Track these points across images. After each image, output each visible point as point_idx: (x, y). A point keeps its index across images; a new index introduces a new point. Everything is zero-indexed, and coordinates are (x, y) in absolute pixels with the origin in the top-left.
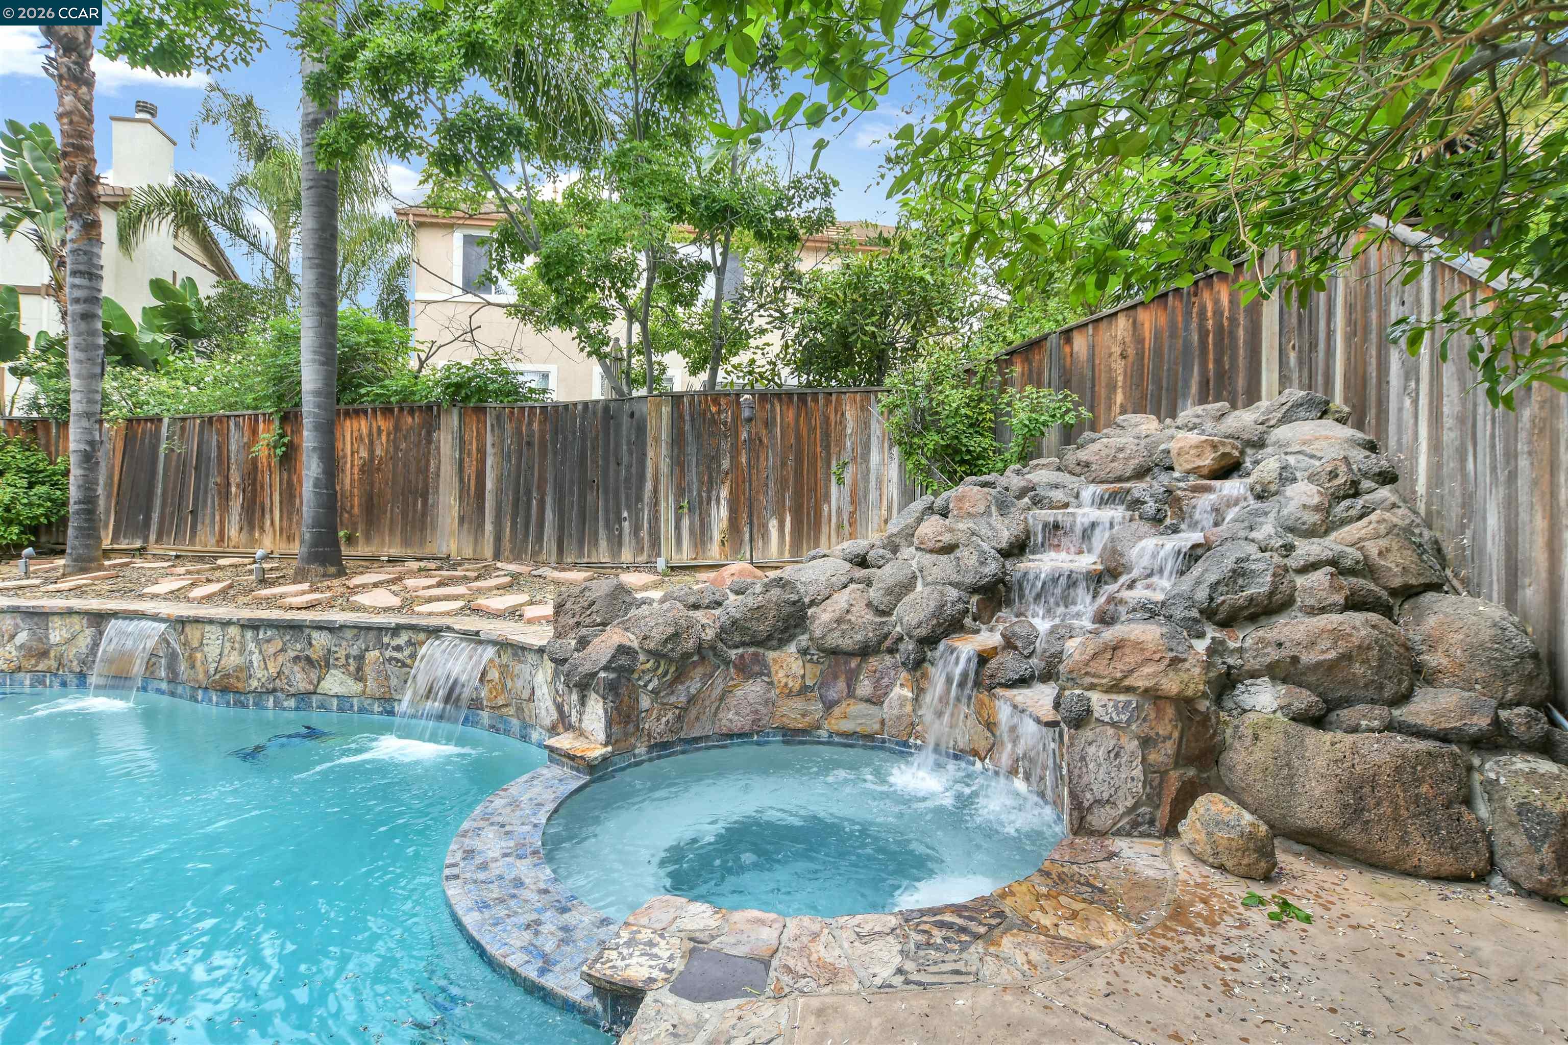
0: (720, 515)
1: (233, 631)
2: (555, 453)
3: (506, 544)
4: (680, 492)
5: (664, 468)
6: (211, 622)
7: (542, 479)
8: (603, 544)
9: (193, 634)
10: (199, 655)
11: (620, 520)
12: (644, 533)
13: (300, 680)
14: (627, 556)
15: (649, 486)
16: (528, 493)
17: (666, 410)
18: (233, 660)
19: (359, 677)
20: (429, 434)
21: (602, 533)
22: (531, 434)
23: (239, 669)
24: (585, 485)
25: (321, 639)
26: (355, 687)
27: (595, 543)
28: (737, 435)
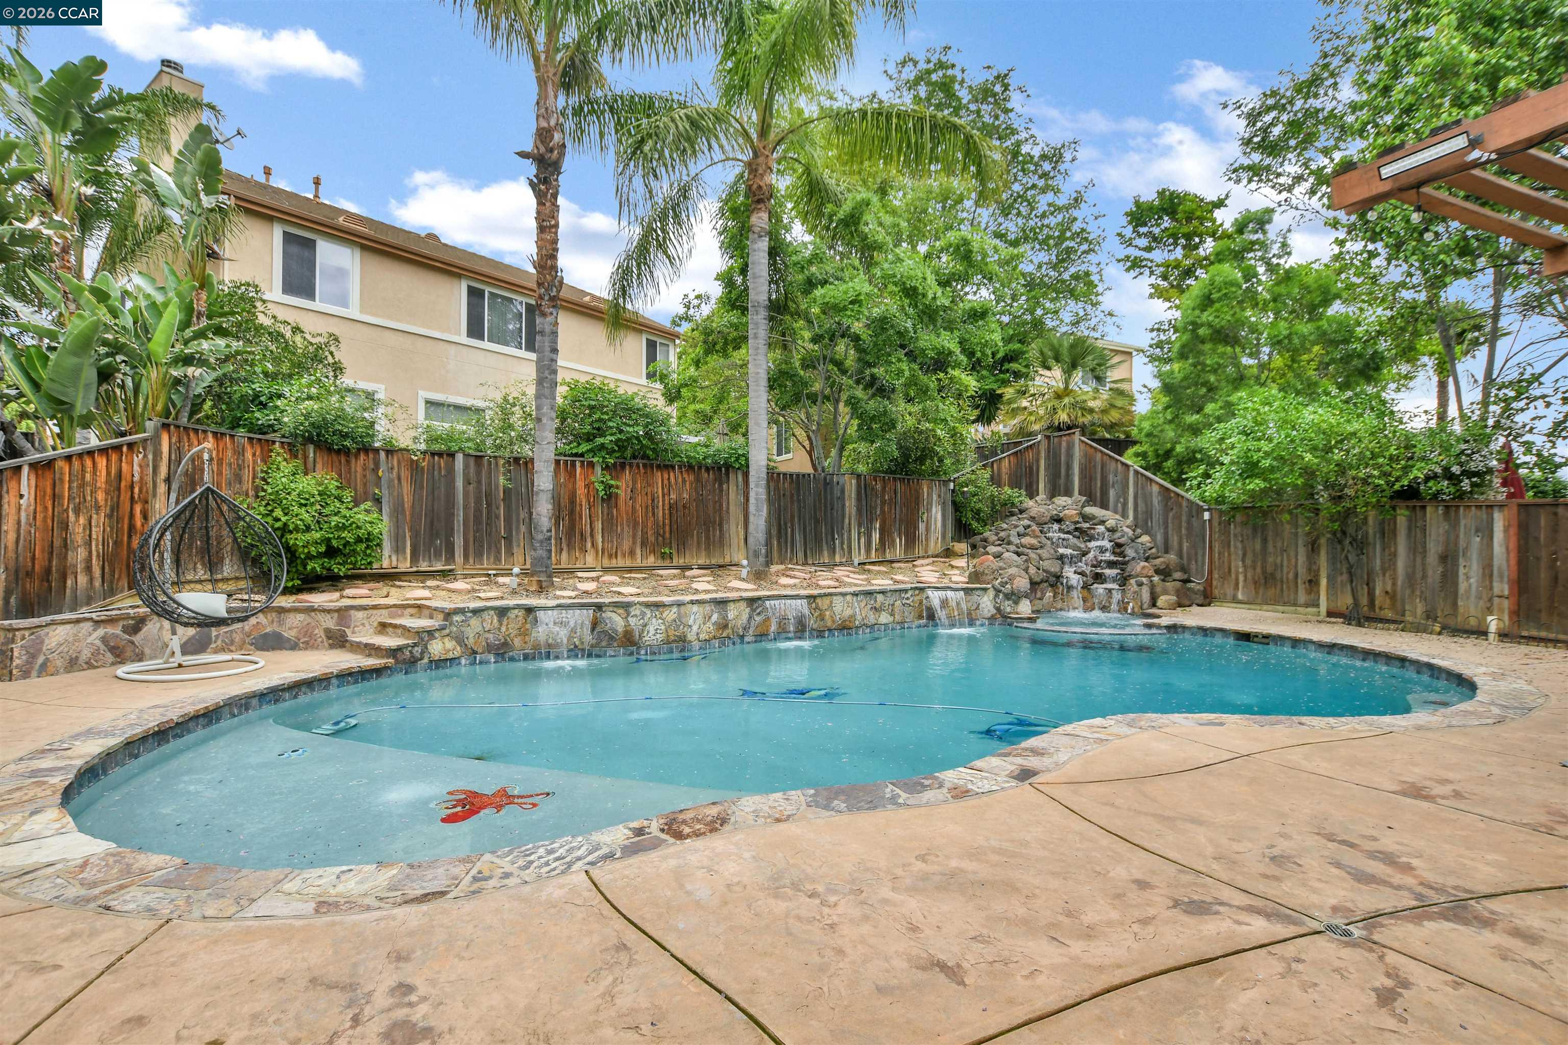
0: (876, 536)
1: (849, 598)
2: (799, 501)
3: (775, 554)
4: (860, 526)
5: (854, 511)
6: (836, 594)
7: (792, 517)
8: (826, 553)
9: (823, 603)
10: (827, 613)
11: (833, 539)
12: (845, 546)
13: (872, 619)
14: (838, 559)
15: (847, 521)
16: (785, 524)
17: (854, 482)
18: (848, 612)
19: (892, 615)
20: (721, 485)
21: (825, 547)
22: (784, 489)
23: (851, 617)
24: (817, 522)
25: (880, 597)
26: (891, 619)
27: (821, 551)
28: (883, 496)
